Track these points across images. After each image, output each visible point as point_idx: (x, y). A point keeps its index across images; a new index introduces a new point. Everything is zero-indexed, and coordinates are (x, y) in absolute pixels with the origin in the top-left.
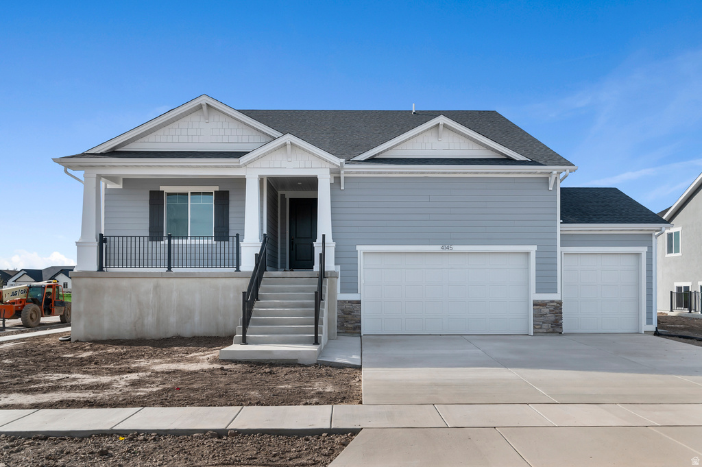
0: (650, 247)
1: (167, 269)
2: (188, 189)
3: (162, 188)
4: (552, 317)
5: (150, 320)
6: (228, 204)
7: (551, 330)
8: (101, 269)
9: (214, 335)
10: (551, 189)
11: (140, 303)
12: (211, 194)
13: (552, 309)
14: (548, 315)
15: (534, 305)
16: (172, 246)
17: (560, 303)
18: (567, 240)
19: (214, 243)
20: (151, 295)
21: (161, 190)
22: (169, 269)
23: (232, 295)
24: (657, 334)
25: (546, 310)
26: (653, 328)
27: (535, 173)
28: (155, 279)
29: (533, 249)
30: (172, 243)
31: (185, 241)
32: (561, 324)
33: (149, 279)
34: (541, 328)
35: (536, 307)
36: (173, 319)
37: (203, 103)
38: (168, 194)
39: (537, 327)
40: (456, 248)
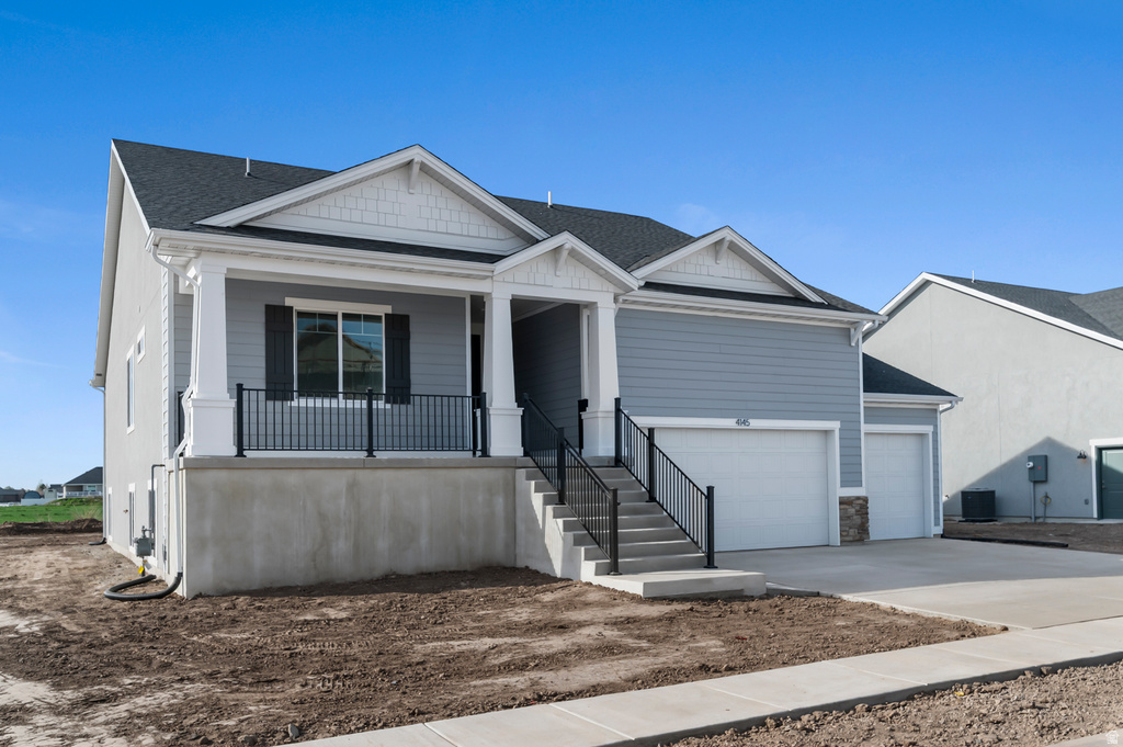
0: (936, 427)
1: (366, 454)
2: (339, 307)
3: (289, 302)
4: (857, 520)
5: (341, 548)
6: (409, 339)
7: (857, 538)
8: (240, 453)
9: (452, 569)
10: (853, 344)
11: (322, 516)
12: (377, 319)
13: (858, 508)
14: (855, 517)
15: (841, 503)
16: (374, 412)
17: (866, 500)
18: (874, 415)
19: (388, 406)
20: (343, 502)
21: (286, 304)
22: (370, 452)
23: (480, 498)
24: (943, 536)
25: (852, 511)
26: (939, 530)
27: (841, 322)
28: (350, 472)
29: (835, 425)
30: (374, 406)
31: (334, 402)
32: (867, 530)
33: (338, 472)
34: (847, 536)
35: (843, 507)
36: (383, 544)
37: (417, 159)
38: (301, 314)
39: (844, 534)
40: (755, 423)
